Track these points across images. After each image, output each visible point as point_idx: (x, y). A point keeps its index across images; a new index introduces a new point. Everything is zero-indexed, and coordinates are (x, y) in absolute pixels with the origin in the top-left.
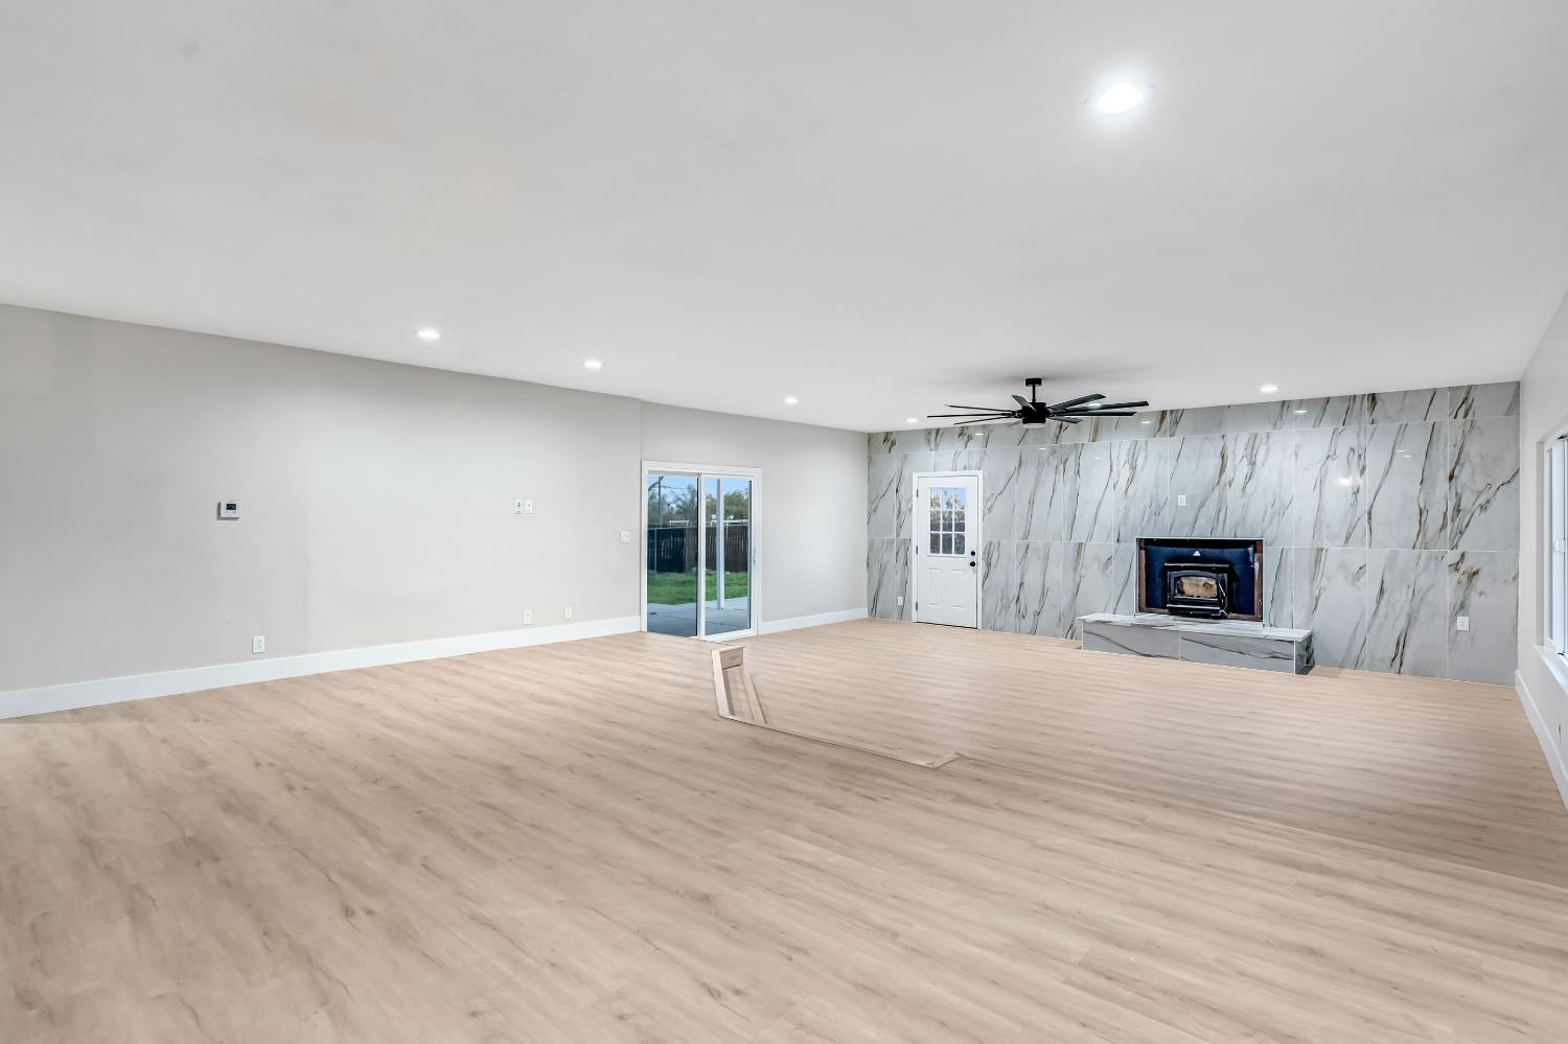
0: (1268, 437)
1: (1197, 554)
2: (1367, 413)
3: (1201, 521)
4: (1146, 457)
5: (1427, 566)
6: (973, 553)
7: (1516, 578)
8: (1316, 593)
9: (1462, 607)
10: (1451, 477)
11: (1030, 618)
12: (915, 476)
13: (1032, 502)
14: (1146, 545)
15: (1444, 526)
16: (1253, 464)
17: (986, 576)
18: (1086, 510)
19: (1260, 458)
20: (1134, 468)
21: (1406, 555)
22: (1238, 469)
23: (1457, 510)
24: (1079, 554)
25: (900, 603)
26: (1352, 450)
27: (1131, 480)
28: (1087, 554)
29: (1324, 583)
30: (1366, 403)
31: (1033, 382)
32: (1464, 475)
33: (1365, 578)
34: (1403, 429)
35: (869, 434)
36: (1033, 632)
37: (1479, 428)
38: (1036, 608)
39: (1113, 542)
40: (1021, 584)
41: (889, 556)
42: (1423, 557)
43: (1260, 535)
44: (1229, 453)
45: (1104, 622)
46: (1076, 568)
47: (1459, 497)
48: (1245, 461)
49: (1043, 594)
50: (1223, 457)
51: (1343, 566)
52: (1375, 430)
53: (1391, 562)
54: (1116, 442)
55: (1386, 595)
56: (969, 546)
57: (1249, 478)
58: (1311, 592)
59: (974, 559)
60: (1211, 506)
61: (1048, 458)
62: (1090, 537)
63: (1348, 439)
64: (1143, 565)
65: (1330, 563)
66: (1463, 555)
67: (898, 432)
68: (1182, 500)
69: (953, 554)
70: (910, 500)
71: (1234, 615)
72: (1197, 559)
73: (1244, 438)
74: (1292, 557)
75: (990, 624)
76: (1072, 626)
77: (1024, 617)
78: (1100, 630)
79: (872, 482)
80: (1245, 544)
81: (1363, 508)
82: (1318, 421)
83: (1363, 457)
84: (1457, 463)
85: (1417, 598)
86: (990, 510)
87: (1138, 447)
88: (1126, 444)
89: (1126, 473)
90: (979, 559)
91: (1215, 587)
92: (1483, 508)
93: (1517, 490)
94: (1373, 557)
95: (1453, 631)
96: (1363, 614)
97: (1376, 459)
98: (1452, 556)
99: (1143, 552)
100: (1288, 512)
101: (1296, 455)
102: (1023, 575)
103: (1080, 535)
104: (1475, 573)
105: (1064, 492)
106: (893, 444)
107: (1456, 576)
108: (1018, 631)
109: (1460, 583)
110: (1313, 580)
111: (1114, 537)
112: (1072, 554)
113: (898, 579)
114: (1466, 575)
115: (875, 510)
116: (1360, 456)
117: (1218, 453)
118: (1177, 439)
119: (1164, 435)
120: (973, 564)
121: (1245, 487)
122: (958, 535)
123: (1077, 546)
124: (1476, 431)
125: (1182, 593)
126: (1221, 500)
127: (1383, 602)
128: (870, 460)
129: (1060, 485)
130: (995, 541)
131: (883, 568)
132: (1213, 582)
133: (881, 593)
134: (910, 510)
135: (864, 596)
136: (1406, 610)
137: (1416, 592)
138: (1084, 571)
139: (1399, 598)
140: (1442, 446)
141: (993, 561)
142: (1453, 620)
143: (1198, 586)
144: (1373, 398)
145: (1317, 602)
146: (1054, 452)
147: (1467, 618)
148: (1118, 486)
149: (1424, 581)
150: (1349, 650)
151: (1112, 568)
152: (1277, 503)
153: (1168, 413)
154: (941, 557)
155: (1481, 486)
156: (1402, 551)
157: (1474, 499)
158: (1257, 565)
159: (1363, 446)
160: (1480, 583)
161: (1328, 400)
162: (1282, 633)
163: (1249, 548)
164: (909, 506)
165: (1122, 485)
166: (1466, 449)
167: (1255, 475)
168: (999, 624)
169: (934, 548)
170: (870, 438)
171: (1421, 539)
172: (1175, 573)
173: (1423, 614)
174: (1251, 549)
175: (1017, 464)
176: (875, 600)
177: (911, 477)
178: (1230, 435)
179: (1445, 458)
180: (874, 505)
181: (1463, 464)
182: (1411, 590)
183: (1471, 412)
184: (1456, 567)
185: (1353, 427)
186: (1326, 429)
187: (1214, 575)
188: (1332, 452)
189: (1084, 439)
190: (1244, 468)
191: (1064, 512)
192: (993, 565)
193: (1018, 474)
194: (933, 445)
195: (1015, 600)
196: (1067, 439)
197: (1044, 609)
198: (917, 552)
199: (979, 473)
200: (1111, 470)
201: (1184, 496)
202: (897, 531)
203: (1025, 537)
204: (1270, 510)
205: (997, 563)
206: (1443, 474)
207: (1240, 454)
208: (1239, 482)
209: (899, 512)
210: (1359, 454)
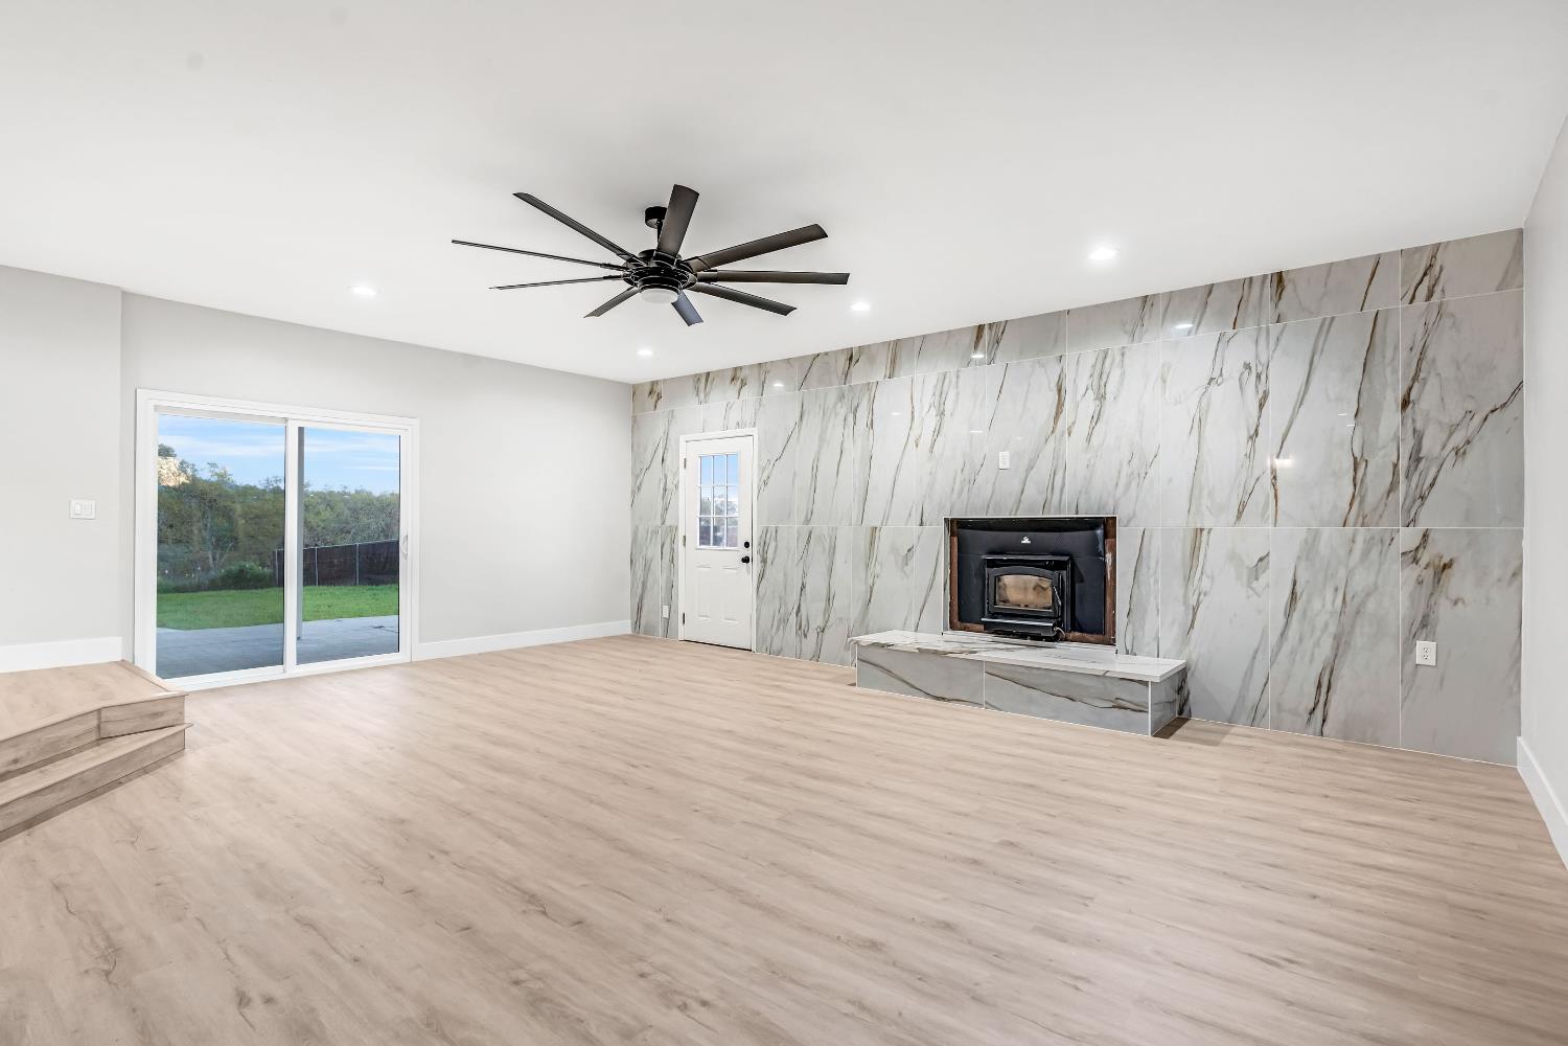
0: (1123, 355)
1: (1026, 541)
2: (1269, 306)
3: (1030, 491)
4: (957, 396)
5: (1366, 554)
6: (747, 545)
7: (1517, 573)
8: (1193, 601)
9: (1424, 625)
10: (1405, 403)
11: (812, 635)
12: (682, 439)
13: (815, 469)
14: (959, 528)
15: (1393, 487)
16: (1101, 397)
17: (761, 577)
18: (881, 478)
19: (1111, 389)
20: (941, 414)
21: (1331, 537)
22: (1081, 406)
23: (1416, 458)
24: (872, 541)
25: (666, 615)
26: (1247, 366)
27: (937, 432)
28: (883, 544)
29: (1206, 584)
30: (1268, 291)
32: (1427, 399)
33: (1268, 576)
34: (1326, 326)
35: (633, 386)
36: (816, 657)
37: (1452, 315)
38: (820, 622)
39: (915, 526)
40: (803, 587)
41: (653, 551)
42: (1360, 539)
43: (1110, 507)
44: (1068, 385)
46: (868, 564)
47: (1418, 436)
48: (1091, 395)
49: (829, 603)
50: (1059, 391)
51: (1233, 557)
52: (1282, 331)
53: (1309, 548)
54: (918, 376)
55: (1300, 605)
56: (742, 535)
57: (1096, 419)
58: (1185, 596)
59: (746, 552)
60: (1044, 467)
61: (836, 404)
62: (886, 519)
63: (1242, 349)
64: (955, 560)
65: (1214, 552)
66: (1425, 536)
67: (665, 380)
68: (1004, 458)
69: (724, 547)
70: (676, 474)
71: (1077, 634)
72: (1026, 550)
73: (1089, 357)
74: (1156, 545)
75: (768, 648)
77: (805, 636)
78: (877, 656)
79: (636, 448)
80: (1091, 524)
81: (1264, 461)
83: (1263, 377)
84: (1415, 378)
85: (1351, 611)
86: (765, 483)
87: (947, 381)
88: (932, 379)
89: (931, 422)
90: (754, 552)
91: (1050, 593)
92: (1459, 452)
93: (1519, 420)
94: (1280, 541)
95: (1409, 667)
96: (1264, 633)
97: (1284, 380)
98: (1407, 538)
99: (955, 539)
100: (1151, 472)
101: (1164, 381)
102: (804, 574)
103: (873, 519)
104: (1445, 567)
105: (854, 452)
106: (659, 397)
107: (1414, 572)
108: (799, 655)
109: (1420, 583)
110: (1188, 579)
111: (916, 517)
112: (863, 543)
113: (663, 582)
114: (1431, 571)
115: (639, 489)
116: (1258, 376)
117: (1053, 385)
118: (998, 366)
119: (981, 359)
120: (746, 560)
121: (1090, 435)
122: (729, 518)
123: (869, 532)
124: (1447, 322)
125: (1005, 600)
126: (1058, 456)
127: (1296, 616)
128: (634, 420)
129: (848, 445)
130: (773, 528)
131: (647, 568)
132: (1046, 584)
133: (645, 601)
134: (677, 487)
135: (627, 604)
136: (1332, 629)
137: (1348, 599)
138: (878, 569)
139: (1322, 607)
140: (1389, 353)
141: (770, 555)
142: (1409, 649)
143: (1021, 588)
144: (1279, 279)
145: (1195, 614)
146: (842, 397)
147: (1432, 645)
148: (921, 441)
149: (1361, 580)
150: (1242, 698)
151: (913, 562)
152: (1135, 460)
153: (986, 328)
154: (711, 551)
155: (1456, 414)
156: (1326, 531)
157: (1444, 437)
158: (1108, 557)
159: (1263, 359)
160: (1456, 583)
161: (1210, 288)
163: (1103, 528)
164: (676, 482)
165: (926, 441)
166: (1430, 354)
167: (1104, 417)
168: (775, 647)
169: (704, 536)
170: (635, 390)
171: (1358, 510)
172: (994, 571)
173: (1359, 640)
174: (1099, 532)
175: (798, 415)
176: (640, 609)
177: (677, 443)
178: (1070, 356)
179: (1395, 371)
180: (638, 482)
181: (1424, 379)
182: (1340, 597)
183: (1438, 289)
184: (1413, 556)
185: (1248, 330)
186: (1208, 336)
187: (1049, 572)
188: (1216, 374)
189: (879, 374)
190: (1089, 405)
191: (855, 484)
192: (769, 561)
193: (799, 431)
194: (702, 396)
195: (795, 610)
196: (858, 376)
197: (829, 624)
198: (684, 545)
199: (754, 431)
200: (913, 418)
201: (1007, 453)
202: (662, 516)
203: (807, 521)
204: (1126, 470)
205: (774, 559)
206: (1392, 399)
207: (1083, 382)
208: (1082, 429)
209: (665, 490)
210: (1257, 373)
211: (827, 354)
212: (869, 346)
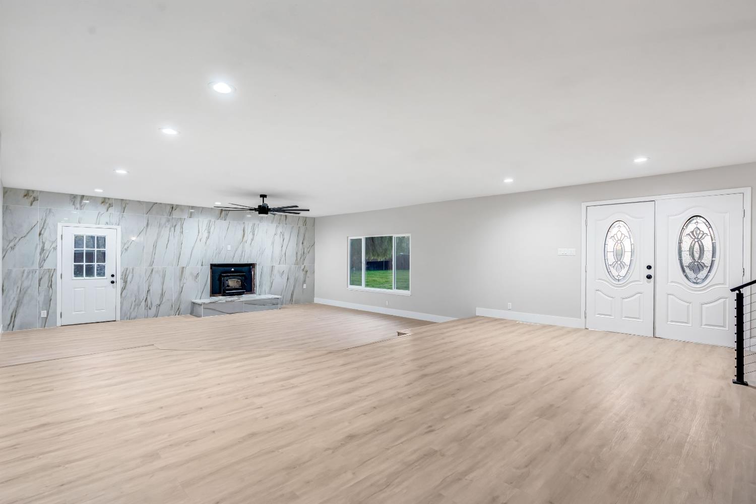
0: (258, 225)
1: (233, 270)
2: (284, 221)
3: (236, 256)
4: (215, 228)
5: (298, 270)
6: (112, 276)
7: (314, 272)
8: (272, 281)
9: (304, 282)
10: (303, 243)
11: (154, 309)
12: (60, 225)
13: (155, 247)
14: (212, 266)
15: (301, 258)
16: (254, 235)
17: (123, 289)
18: (186, 250)
19: (256, 233)
20: (209, 232)
21: (293, 267)
22: (249, 236)
23: (304, 253)
24: (182, 272)
25: (43, 315)
27: (208, 238)
28: (187, 272)
29: (274, 277)
30: (284, 218)
31: (263, 196)
32: (305, 243)
33: (284, 275)
34: (293, 227)
35: (5, 188)
36: (156, 316)
38: (158, 302)
39: (199, 266)
40: (148, 291)
41: (30, 282)
42: (297, 267)
43: (255, 262)
44: (246, 230)
45: (214, 302)
46: (180, 280)
47: (304, 249)
48: (251, 233)
49: (162, 295)
50: (244, 232)
51: (279, 271)
53: (290, 269)
54: (201, 219)
55: (289, 280)
56: (108, 271)
57: (252, 240)
58: (270, 281)
59: (113, 279)
60: (240, 251)
61: (165, 224)
62: (188, 264)
63: (280, 230)
64: (213, 277)
65: (275, 271)
66: (305, 266)
67: (41, 192)
68: (229, 247)
69: (96, 277)
71: (246, 293)
72: (233, 272)
73: (251, 225)
74: (265, 269)
75: (127, 316)
76: (179, 308)
77: (150, 309)
80: (251, 265)
81: (284, 252)
82: (272, 222)
83: (284, 235)
84: (304, 239)
85: (296, 280)
86: (126, 250)
87: (211, 223)
88: (206, 221)
89: (206, 234)
90: (118, 278)
91: (240, 282)
92: (308, 253)
93: (314, 249)
94: (286, 268)
95: (303, 289)
96: (284, 285)
97: (287, 237)
98: (303, 267)
99: (213, 270)
100: (263, 254)
101: (266, 233)
102: (149, 286)
103: (183, 263)
105: (174, 242)
106: (35, 199)
108: (147, 317)
109: (304, 274)
110: (271, 276)
111: (200, 264)
112: (178, 273)
113: (41, 299)
114: (305, 272)
115: (12, 248)
117: (242, 229)
118: (227, 221)
119: (222, 219)
120: (113, 282)
121: (251, 243)
122: (98, 265)
123: (181, 268)
125: (228, 286)
126: (243, 247)
127: (288, 282)
129: (171, 238)
130: (130, 268)
131: (22, 293)
133: (20, 311)
134: (55, 249)
136: (293, 285)
138: (185, 281)
139: (292, 281)
140: (301, 234)
141: (129, 279)
142: (303, 287)
143: (232, 283)
145: (272, 283)
147: (306, 285)
148: (202, 240)
149: (297, 275)
151: (199, 278)
152: (261, 250)
154: (84, 279)
155: (308, 246)
157: (307, 250)
158: (253, 273)
159: (283, 231)
160: (308, 272)
162: (263, 297)
163: (251, 267)
164: (54, 245)
165: (204, 240)
166: (305, 235)
167: (254, 240)
168: (133, 315)
169: (78, 271)
170: (8, 191)
171: (297, 263)
172: (225, 278)
173: (297, 284)
175: (146, 224)
176: (13, 317)
177: (56, 226)
178: (246, 223)
179: (301, 237)
180: (12, 244)
182: (294, 278)
183: (306, 225)
184: (303, 270)
185: (281, 225)
186: (274, 225)
187: (240, 278)
188: (275, 234)
189: (186, 216)
190: (250, 236)
191: (174, 252)
192: (128, 282)
193: (146, 231)
194: (78, 206)
195: (144, 300)
196: (176, 214)
197: (163, 302)
198: (61, 278)
199: (119, 228)
200: (199, 232)
201: (230, 246)
202: (40, 264)
203: (151, 265)
204: (259, 252)
205: (132, 280)
206: (301, 242)
207: (249, 231)
208: (249, 242)
209: (43, 249)
210: (282, 234)
211: (161, 204)
212: (181, 205)
